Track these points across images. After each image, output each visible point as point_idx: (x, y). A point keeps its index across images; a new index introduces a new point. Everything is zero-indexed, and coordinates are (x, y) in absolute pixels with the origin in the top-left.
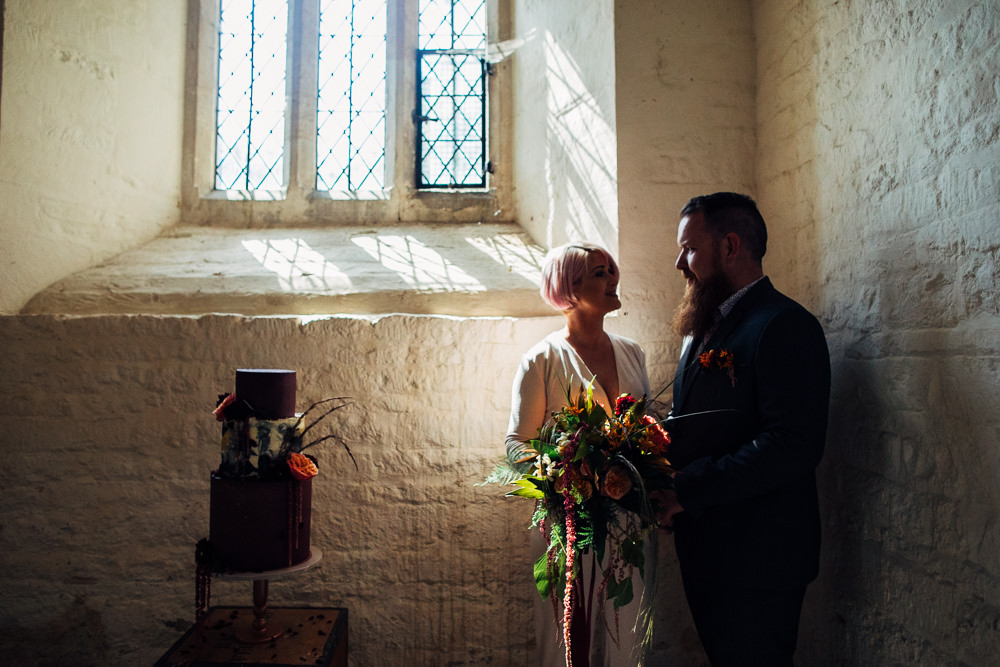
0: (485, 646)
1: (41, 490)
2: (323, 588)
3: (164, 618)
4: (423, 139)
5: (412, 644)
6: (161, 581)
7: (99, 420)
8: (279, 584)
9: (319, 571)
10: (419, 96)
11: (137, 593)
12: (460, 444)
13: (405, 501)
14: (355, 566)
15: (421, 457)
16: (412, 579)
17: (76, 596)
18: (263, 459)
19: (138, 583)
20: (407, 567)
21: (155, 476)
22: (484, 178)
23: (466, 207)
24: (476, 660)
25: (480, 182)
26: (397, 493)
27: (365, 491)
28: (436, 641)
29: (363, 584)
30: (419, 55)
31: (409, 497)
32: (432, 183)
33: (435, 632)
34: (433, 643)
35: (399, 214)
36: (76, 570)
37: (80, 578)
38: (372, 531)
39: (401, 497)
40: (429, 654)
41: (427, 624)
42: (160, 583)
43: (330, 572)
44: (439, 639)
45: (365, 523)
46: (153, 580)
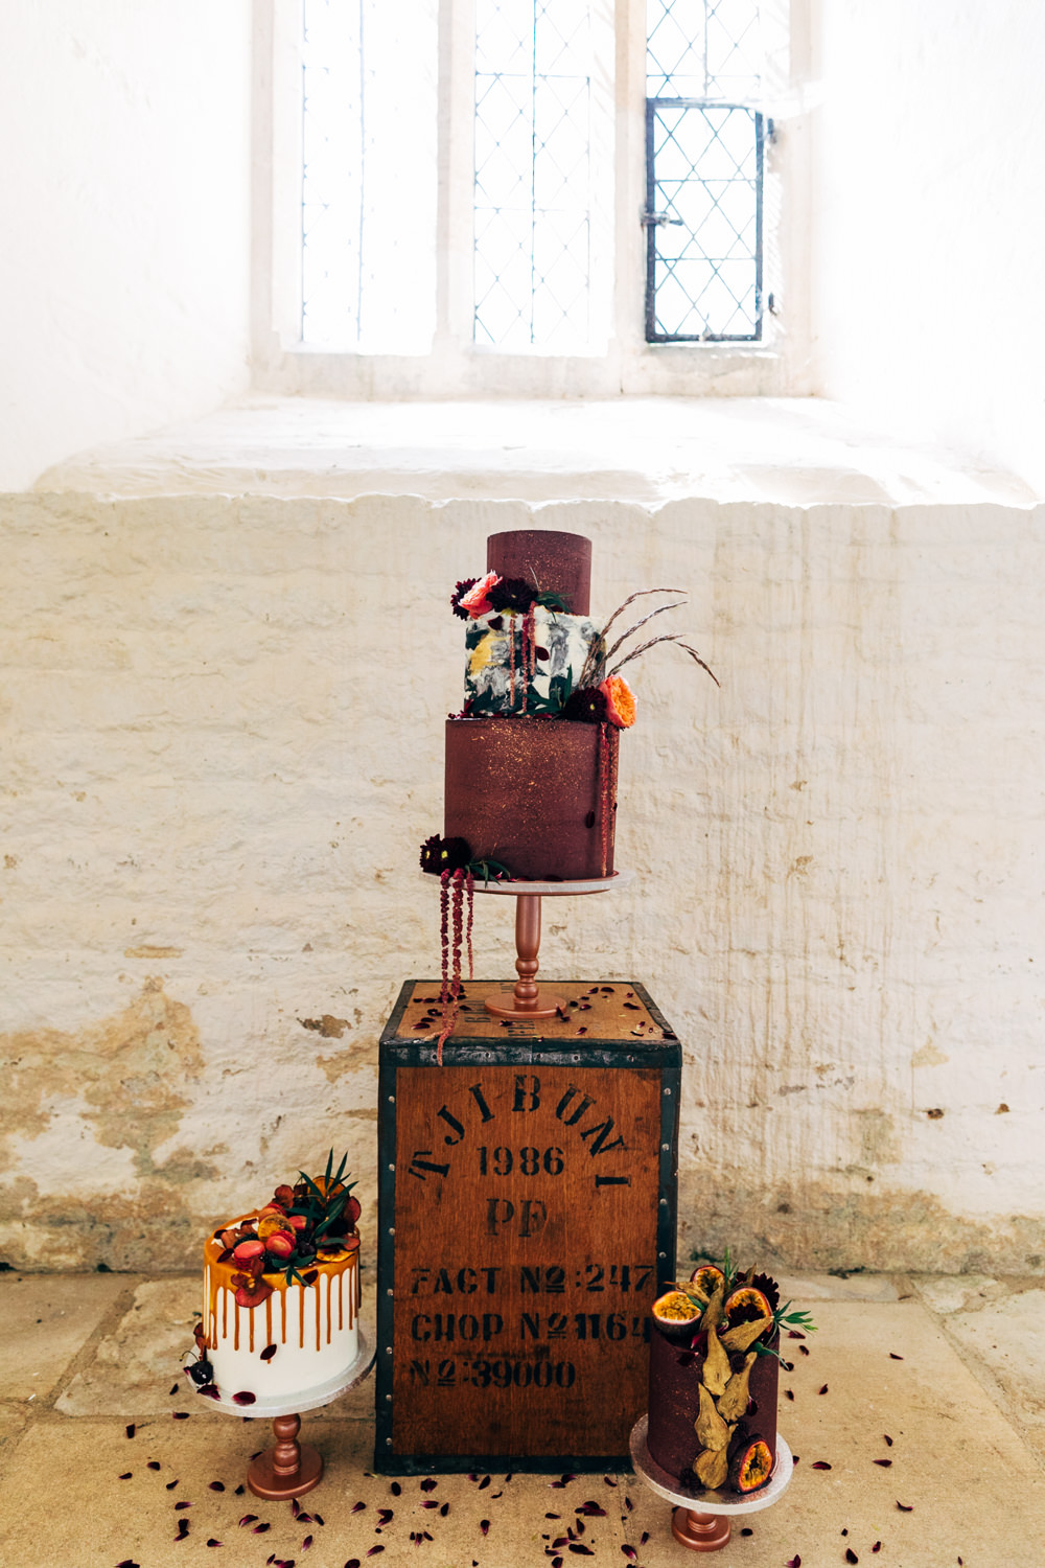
0: (841, 1060)
1: (81, 797)
2: (569, 963)
3: (298, 1015)
4: (657, 256)
5: (721, 1056)
6: (292, 952)
7: (180, 676)
8: (494, 956)
9: (561, 934)
10: (651, 183)
11: (251, 972)
12: (801, 719)
13: (710, 816)
14: (625, 925)
15: (735, 741)
16: (721, 947)
17: (148, 978)
18: (557, 681)
19: (253, 956)
20: (712, 925)
21: (279, 773)
22: (759, 325)
23: (733, 370)
24: (825, 1084)
25: (753, 332)
26: (696, 802)
27: (641, 797)
28: (761, 1053)
29: (637, 957)
30: (650, 108)
31: (715, 809)
32: (671, 332)
33: (759, 1037)
34: (755, 1053)
35: (621, 382)
36: (146, 934)
37: (152, 948)
38: (652, 866)
39: (702, 809)
40: (747, 1073)
41: (746, 1022)
42: (290, 956)
43: (581, 935)
44: (766, 1049)
45: (640, 852)
46: (279, 952)
